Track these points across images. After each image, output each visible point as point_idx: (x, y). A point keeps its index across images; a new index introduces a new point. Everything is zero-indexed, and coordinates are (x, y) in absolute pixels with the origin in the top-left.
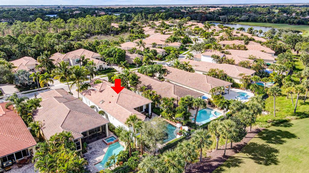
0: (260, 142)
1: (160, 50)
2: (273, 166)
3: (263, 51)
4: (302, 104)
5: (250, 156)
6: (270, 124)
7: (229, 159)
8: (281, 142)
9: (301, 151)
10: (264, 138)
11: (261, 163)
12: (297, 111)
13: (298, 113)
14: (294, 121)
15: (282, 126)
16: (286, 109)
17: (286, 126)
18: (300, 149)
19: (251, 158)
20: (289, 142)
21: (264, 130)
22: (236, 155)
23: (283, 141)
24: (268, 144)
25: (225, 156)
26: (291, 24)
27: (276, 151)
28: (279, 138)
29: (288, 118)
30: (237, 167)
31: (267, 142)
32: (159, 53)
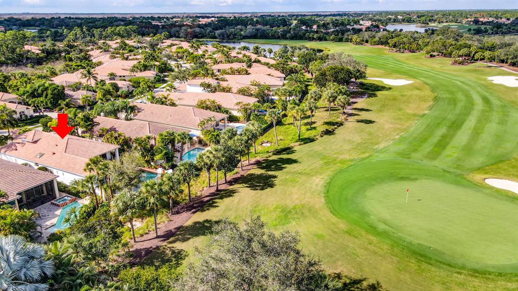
0: (258, 171)
1: (124, 82)
2: (269, 189)
3: (269, 75)
4: (308, 130)
5: (247, 185)
6: (271, 154)
7: (223, 192)
8: (281, 169)
9: (299, 173)
10: (263, 168)
11: (257, 189)
12: (301, 138)
13: (302, 139)
14: (297, 147)
15: (284, 154)
16: (290, 138)
17: (288, 154)
18: (300, 171)
19: (247, 187)
20: (289, 167)
21: (264, 160)
22: (231, 187)
23: (284, 168)
24: (267, 172)
25: (217, 190)
26: (310, 40)
27: (275, 177)
28: (280, 165)
29: (292, 145)
30: (231, 197)
31: (267, 171)
32: (122, 88)
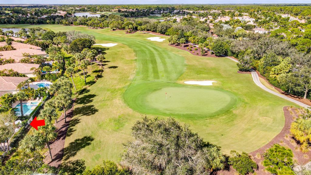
0: (81, 106)
2: (97, 113)
4: (86, 77)
5: (81, 115)
6: (77, 95)
7: (70, 122)
8: (91, 101)
9: (104, 100)
10: (80, 103)
11: (90, 115)
12: (86, 82)
13: (88, 83)
14: (88, 87)
15: (84, 93)
16: (79, 84)
17: (87, 92)
19: (82, 115)
20: (94, 99)
21: (76, 99)
22: (72, 118)
24: (85, 105)
25: (66, 122)
27: (93, 106)
28: (88, 100)
29: (84, 87)
30: (79, 123)
31: (84, 104)
